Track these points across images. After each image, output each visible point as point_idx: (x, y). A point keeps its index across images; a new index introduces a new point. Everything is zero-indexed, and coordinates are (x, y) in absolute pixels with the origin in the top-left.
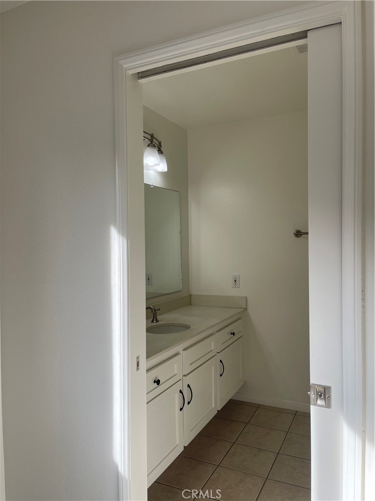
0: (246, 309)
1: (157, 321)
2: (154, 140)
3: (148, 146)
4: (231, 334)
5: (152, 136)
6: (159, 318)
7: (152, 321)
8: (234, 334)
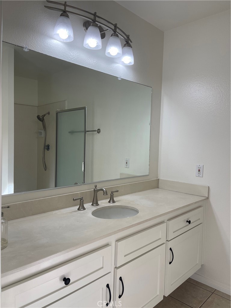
0: (208, 198)
1: (114, 202)
2: (118, 30)
3: (112, 36)
4: (187, 221)
5: (115, 26)
6: (115, 199)
7: (109, 202)
8: (189, 222)
